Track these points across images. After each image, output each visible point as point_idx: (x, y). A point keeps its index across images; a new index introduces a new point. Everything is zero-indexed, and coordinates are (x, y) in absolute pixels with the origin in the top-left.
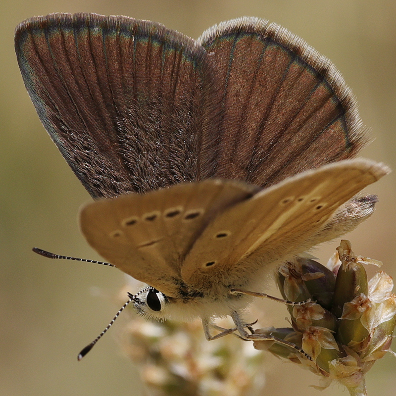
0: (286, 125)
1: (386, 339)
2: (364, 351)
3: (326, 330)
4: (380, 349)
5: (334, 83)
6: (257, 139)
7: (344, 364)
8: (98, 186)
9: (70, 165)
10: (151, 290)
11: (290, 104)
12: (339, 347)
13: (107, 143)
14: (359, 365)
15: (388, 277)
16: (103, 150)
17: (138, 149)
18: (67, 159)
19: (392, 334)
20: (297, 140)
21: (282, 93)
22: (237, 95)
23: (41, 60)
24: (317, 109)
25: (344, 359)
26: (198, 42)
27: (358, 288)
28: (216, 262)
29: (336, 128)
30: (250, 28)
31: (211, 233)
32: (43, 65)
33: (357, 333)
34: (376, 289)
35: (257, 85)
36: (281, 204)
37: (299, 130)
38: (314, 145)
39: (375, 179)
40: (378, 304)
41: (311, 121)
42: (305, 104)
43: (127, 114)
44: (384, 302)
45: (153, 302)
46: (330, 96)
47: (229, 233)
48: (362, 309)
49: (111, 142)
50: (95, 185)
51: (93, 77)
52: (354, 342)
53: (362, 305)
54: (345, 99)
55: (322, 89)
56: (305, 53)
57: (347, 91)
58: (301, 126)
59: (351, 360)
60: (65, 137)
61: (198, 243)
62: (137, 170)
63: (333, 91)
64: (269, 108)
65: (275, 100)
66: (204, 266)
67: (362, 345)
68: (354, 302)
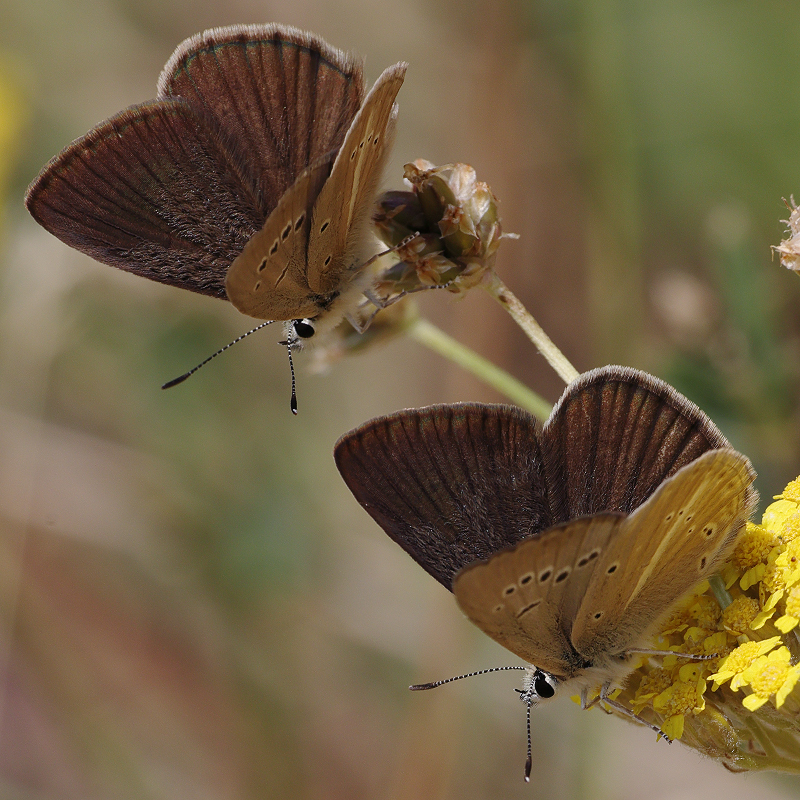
0: (283, 103)
1: (494, 228)
2: (480, 251)
3: (434, 254)
4: (493, 240)
5: (293, 38)
6: (270, 135)
7: (469, 274)
8: (187, 277)
9: (153, 279)
10: (295, 324)
11: (272, 85)
12: (455, 262)
13: (166, 236)
14: (482, 266)
15: (465, 166)
16: (168, 245)
17: (193, 220)
18: (146, 276)
19: (496, 220)
20: (301, 108)
21: (259, 81)
22: (225, 113)
23: (63, 214)
24: (297, 70)
25: (465, 271)
26: (160, 95)
27: (443, 199)
28: (331, 255)
29: (324, 72)
30: (190, 51)
31: (316, 232)
32: (67, 216)
33: (464, 243)
34: (461, 184)
35: (234, 92)
36: (351, 161)
37: (297, 99)
38: (319, 101)
39: (402, 80)
40: (470, 200)
41: (301, 84)
42: (284, 75)
43: (162, 200)
44: (474, 195)
45: (305, 332)
46: (298, 51)
47: (328, 220)
48: (456, 220)
49: (168, 233)
50: (183, 279)
51: (113, 194)
52: (467, 250)
53: (454, 216)
54: (312, 43)
55: (287, 51)
56: (251, 34)
57: (308, 36)
58: (295, 95)
59: (472, 267)
60: (131, 260)
61: (310, 249)
62: (207, 239)
63: (298, 45)
64: (259, 101)
65: (258, 92)
66: (325, 267)
67: (474, 249)
68: (446, 218)
